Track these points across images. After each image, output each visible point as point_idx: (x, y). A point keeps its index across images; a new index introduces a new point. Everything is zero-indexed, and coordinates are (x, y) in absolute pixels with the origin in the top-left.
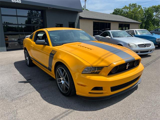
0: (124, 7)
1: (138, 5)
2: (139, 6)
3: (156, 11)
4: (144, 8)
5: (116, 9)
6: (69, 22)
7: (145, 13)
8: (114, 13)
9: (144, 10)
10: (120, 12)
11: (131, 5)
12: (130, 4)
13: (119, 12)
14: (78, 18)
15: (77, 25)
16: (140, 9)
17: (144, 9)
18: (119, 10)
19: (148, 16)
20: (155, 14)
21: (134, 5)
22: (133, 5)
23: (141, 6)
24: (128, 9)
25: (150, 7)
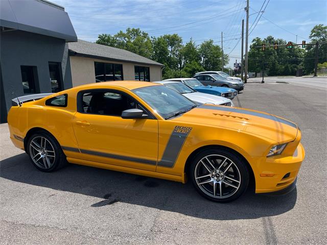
0: (119, 34)
1: (142, 32)
2: (144, 34)
3: (172, 44)
4: (152, 37)
5: (103, 35)
6: (49, 62)
7: (155, 47)
8: (98, 42)
9: (153, 41)
10: (110, 41)
11: (131, 30)
12: (129, 29)
13: (108, 41)
14: (66, 54)
15: (65, 68)
16: (146, 40)
17: (152, 39)
18: (109, 38)
19: (160, 53)
20: (170, 49)
21: (136, 32)
22: (133, 30)
23: (147, 34)
24: (126, 39)
25: (161, 37)
